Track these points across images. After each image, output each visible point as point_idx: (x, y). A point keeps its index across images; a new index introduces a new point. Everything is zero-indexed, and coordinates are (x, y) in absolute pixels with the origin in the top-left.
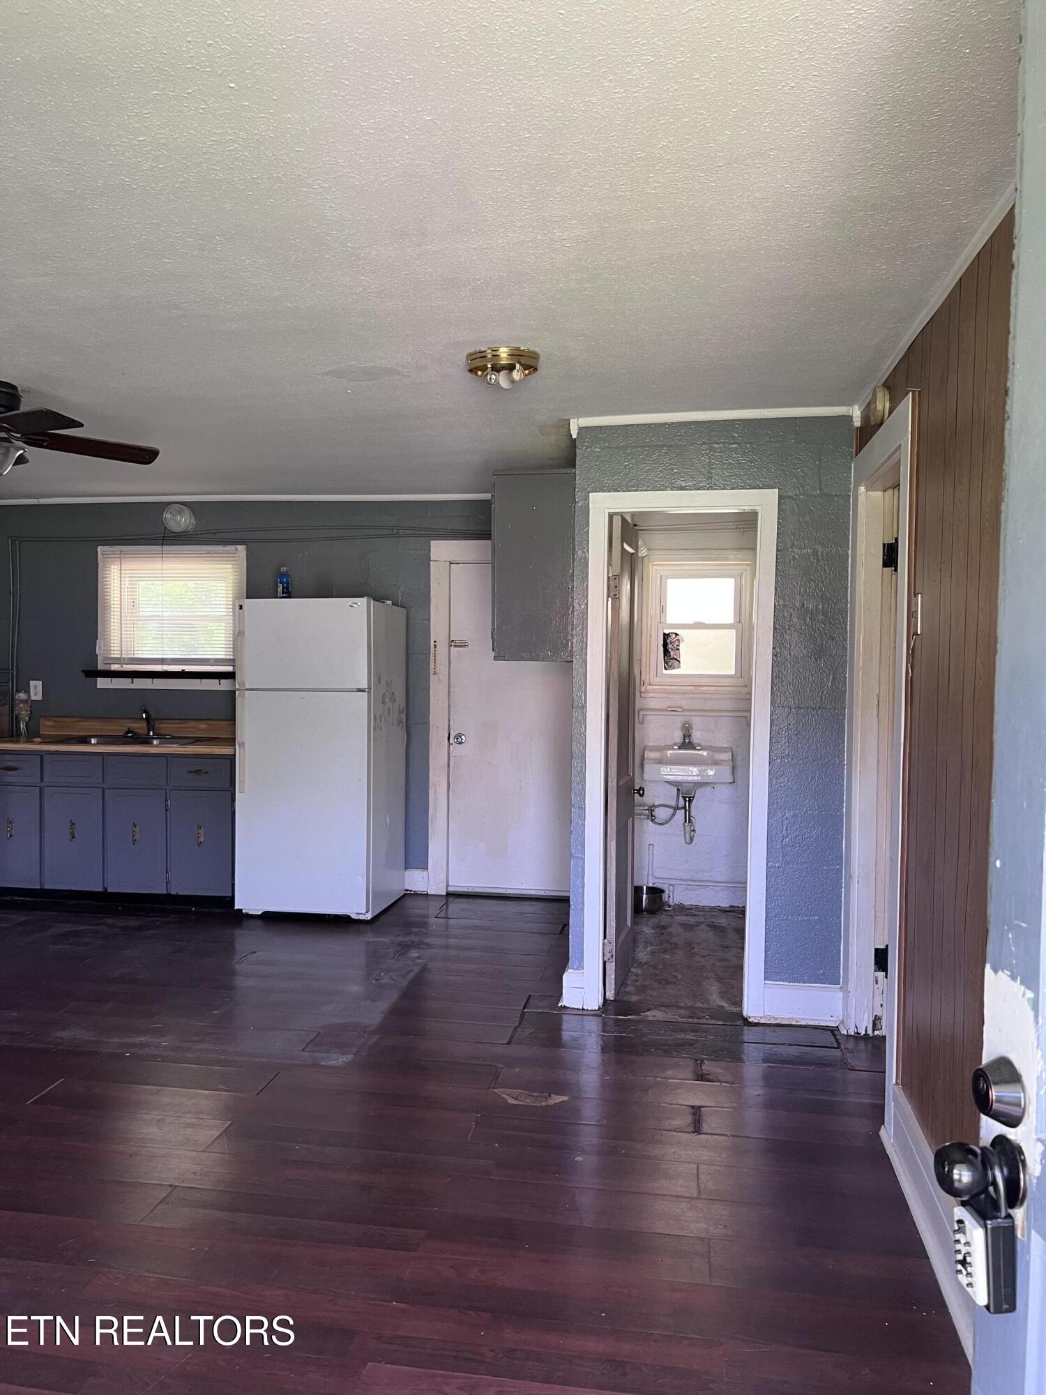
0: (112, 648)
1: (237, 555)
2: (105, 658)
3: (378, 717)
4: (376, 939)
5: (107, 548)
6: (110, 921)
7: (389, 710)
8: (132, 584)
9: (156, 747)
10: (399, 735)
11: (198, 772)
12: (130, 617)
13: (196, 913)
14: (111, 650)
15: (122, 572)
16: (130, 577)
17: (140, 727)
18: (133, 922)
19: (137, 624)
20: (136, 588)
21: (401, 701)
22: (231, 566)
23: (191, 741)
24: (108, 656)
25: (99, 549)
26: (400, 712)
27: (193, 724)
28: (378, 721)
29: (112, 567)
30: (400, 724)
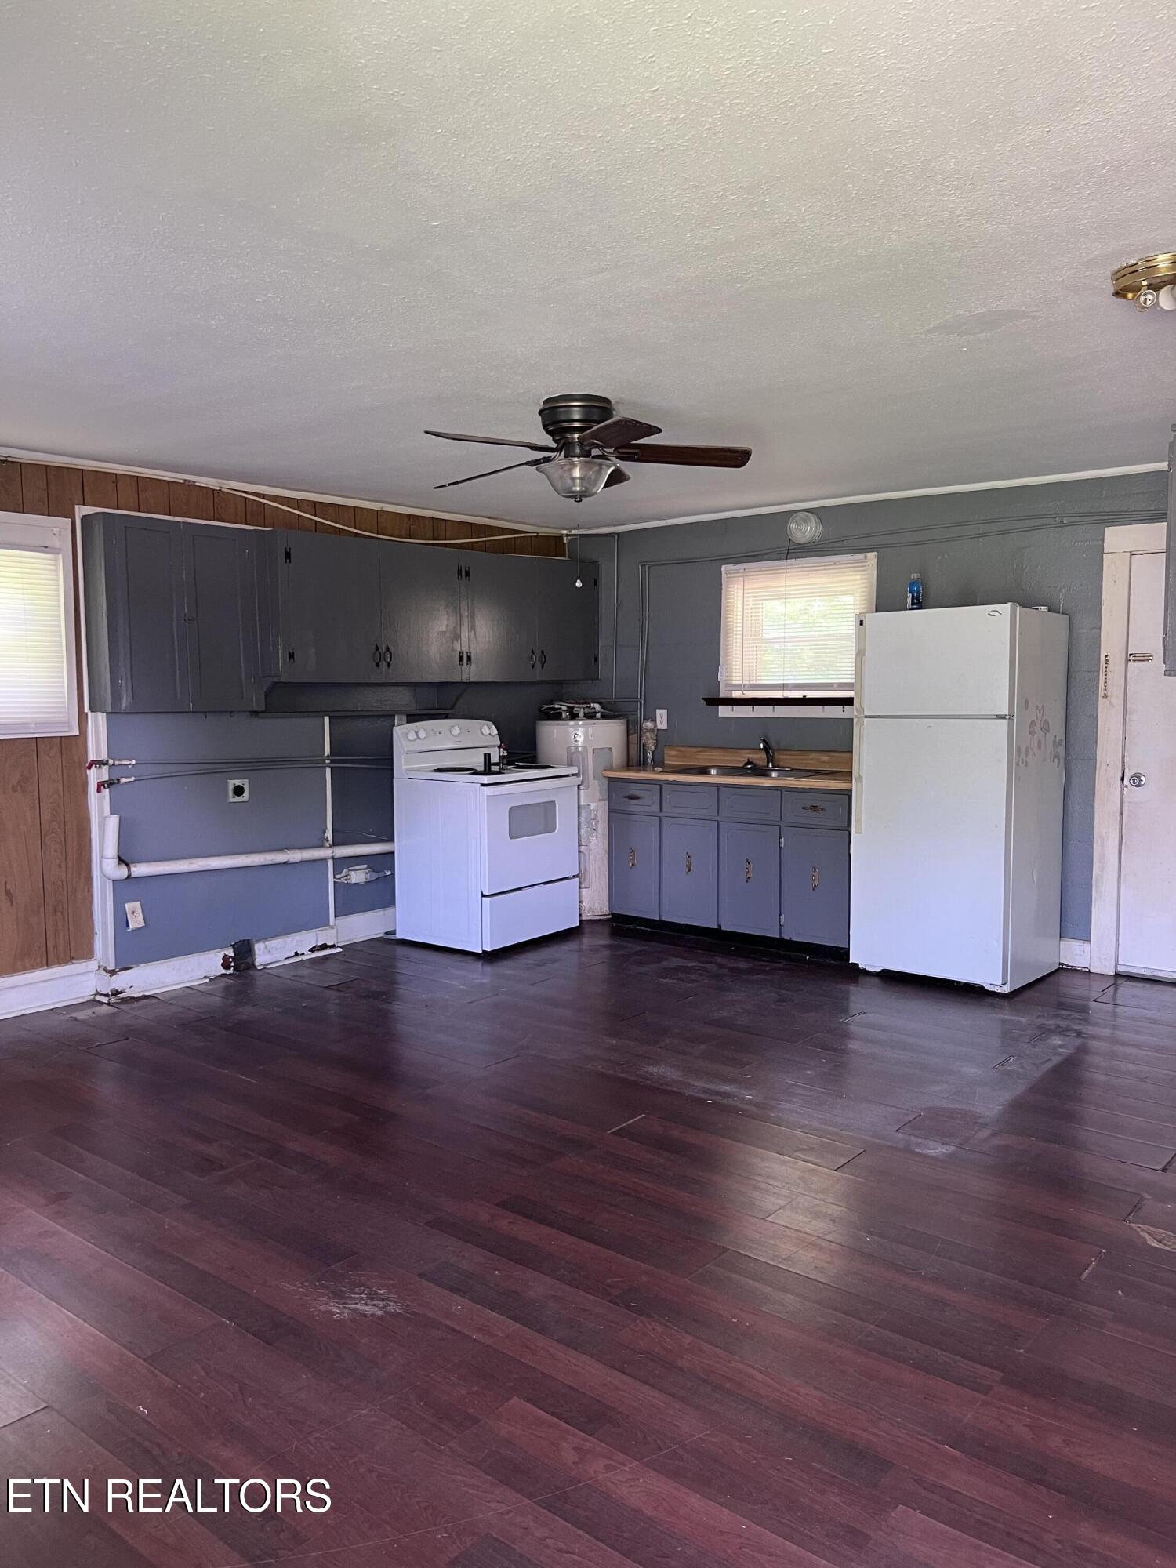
0: (734, 675)
1: (866, 564)
2: (727, 685)
3: (1023, 750)
4: (1013, 1018)
5: (730, 567)
6: (719, 960)
7: (1040, 742)
8: (755, 604)
9: (774, 780)
10: (1054, 774)
11: (814, 808)
12: (753, 639)
13: (809, 962)
14: (732, 677)
15: (746, 592)
16: (753, 597)
17: (760, 758)
18: (743, 965)
19: (761, 647)
20: (759, 608)
21: (1057, 730)
22: (859, 577)
23: (810, 774)
24: (731, 682)
25: (724, 568)
26: (1056, 744)
27: (814, 756)
28: (1023, 755)
29: (736, 586)
30: (1056, 760)
